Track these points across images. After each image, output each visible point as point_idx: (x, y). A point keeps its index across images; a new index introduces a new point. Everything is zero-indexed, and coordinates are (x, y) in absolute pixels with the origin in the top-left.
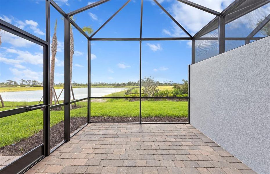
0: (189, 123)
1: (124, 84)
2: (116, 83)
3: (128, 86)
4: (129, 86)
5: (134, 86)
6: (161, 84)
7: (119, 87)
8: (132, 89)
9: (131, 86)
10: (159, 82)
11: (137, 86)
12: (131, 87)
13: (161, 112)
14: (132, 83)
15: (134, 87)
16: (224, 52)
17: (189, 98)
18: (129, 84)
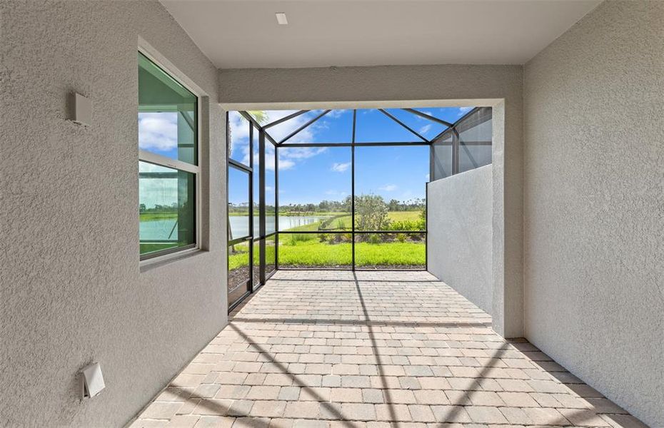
0: (426, 270)
1: (311, 208)
2: (292, 205)
3: (321, 212)
4: (324, 212)
5: (335, 211)
6: (402, 206)
7: (298, 215)
8: (331, 220)
9: (329, 211)
10: (396, 202)
11: (344, 211)
12: (329, 215)
13: (387, 258)
14: (331, 204)
15: (336, 214)
16: (458, 172)
17: (426, 232)
18: (324, 207)
